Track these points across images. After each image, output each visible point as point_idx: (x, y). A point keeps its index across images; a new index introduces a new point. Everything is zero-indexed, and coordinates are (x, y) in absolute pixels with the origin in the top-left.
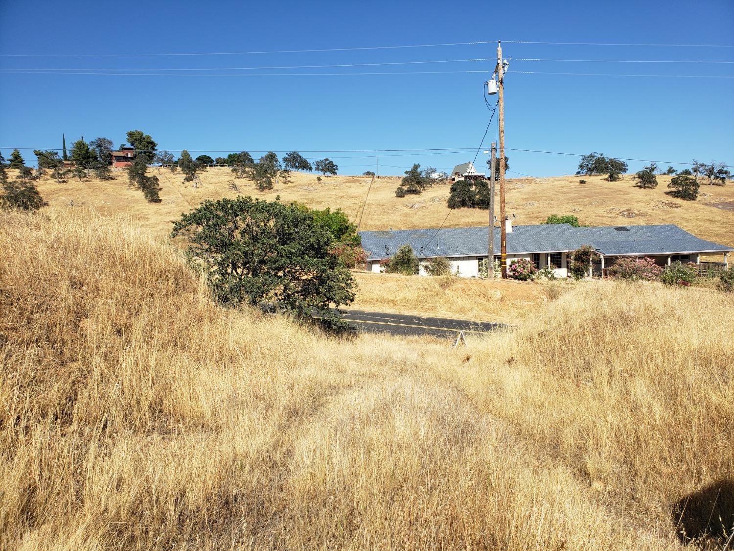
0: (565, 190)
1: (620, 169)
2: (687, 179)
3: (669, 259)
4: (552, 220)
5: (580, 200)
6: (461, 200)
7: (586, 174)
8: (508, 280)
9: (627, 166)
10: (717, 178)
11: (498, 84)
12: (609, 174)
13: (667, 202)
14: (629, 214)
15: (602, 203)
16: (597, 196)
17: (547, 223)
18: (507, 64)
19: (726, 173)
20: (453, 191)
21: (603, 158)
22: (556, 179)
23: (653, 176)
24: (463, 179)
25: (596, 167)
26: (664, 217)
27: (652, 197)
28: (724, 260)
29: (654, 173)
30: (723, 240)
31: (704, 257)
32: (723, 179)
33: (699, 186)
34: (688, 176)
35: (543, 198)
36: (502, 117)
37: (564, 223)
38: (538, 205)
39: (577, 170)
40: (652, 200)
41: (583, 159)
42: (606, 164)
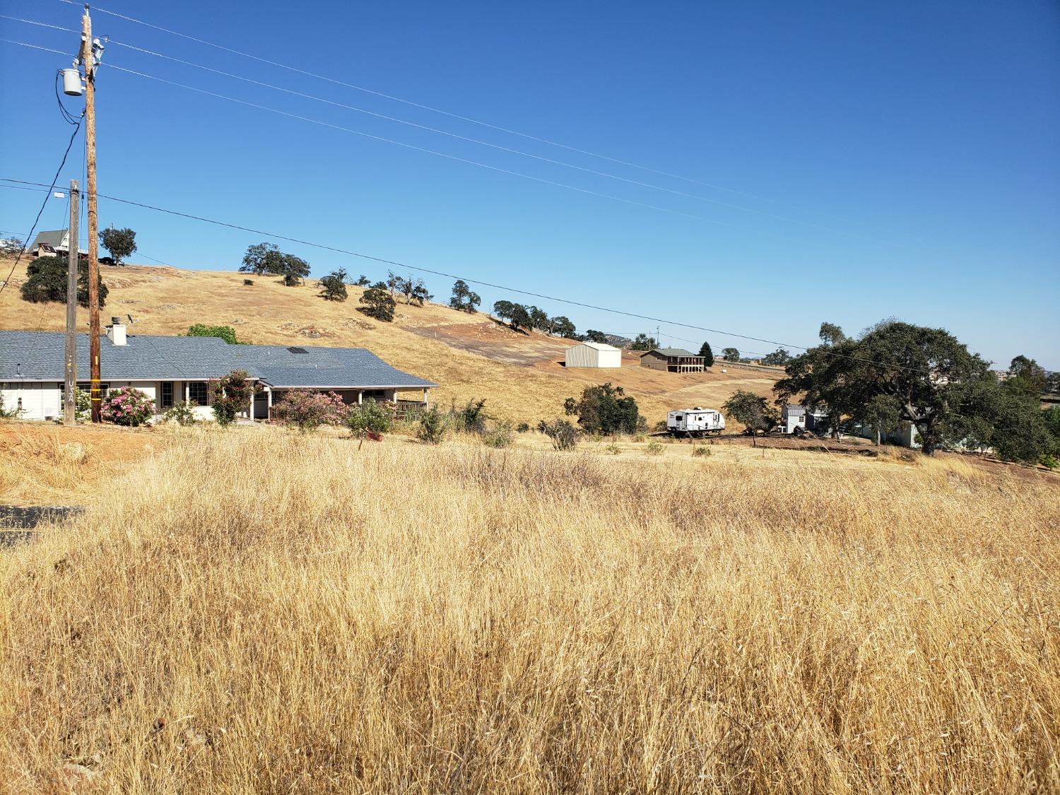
0: (223, 292)
1: (300, 271)
2: (382, 294)
3: (361, 395)
4: (196, 331)
5: (245, 308)
6: (49, 288)
7: (254, 271)
8: (103, 426)
9: (309, 268)
10: (414, 296)
11: (83, 79)
12: (285, 276)
13: (359, 321)
14: (312, 333)
15: (275, 315)
16: (268, 304)
17: (188, 335)
18: (101, 47)
19: (424, 291)
20: (34, 272)
21: (278, 253)
22: (210, 273)
23: (342, 285)
24: (54, 255)
25: (267, 264)
26: (355, 341)
27: (341, 312)
28: (424, 398)
29: (344, 280)
30: (422, 373)
31: (401, 393)
32: (421, 299)
33: (395, 305)
34: (384, 291)
35: (189, 299)
36: (91, 139)
37: (215, 336)
38: (183, 310)
39: (241, 264)
40: (341, 316)
41: (250, 251)
42: (281, 261)
